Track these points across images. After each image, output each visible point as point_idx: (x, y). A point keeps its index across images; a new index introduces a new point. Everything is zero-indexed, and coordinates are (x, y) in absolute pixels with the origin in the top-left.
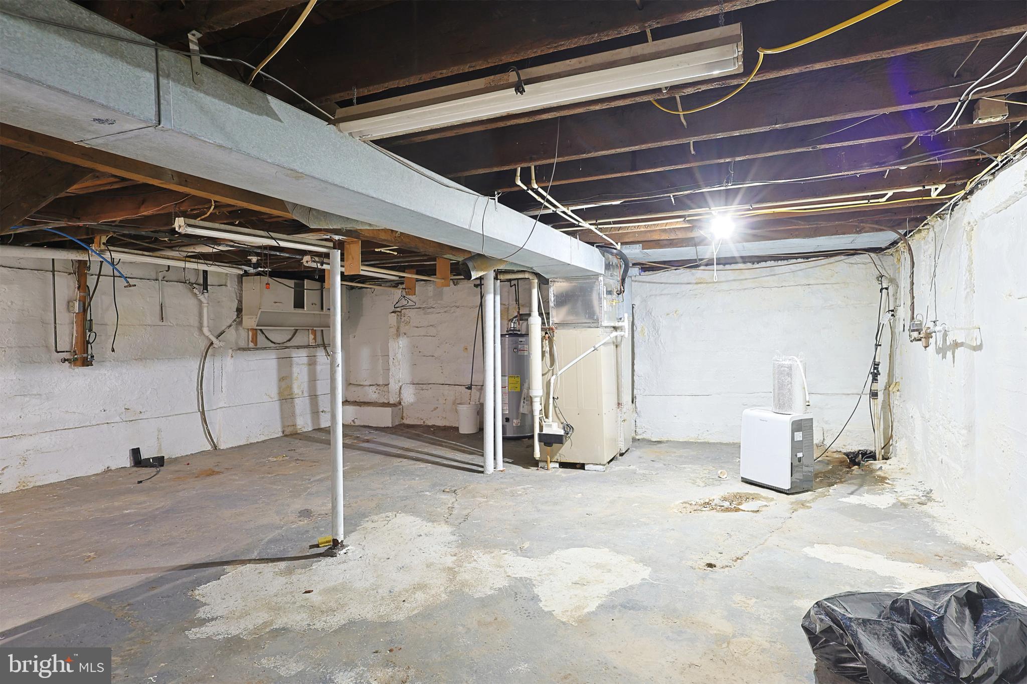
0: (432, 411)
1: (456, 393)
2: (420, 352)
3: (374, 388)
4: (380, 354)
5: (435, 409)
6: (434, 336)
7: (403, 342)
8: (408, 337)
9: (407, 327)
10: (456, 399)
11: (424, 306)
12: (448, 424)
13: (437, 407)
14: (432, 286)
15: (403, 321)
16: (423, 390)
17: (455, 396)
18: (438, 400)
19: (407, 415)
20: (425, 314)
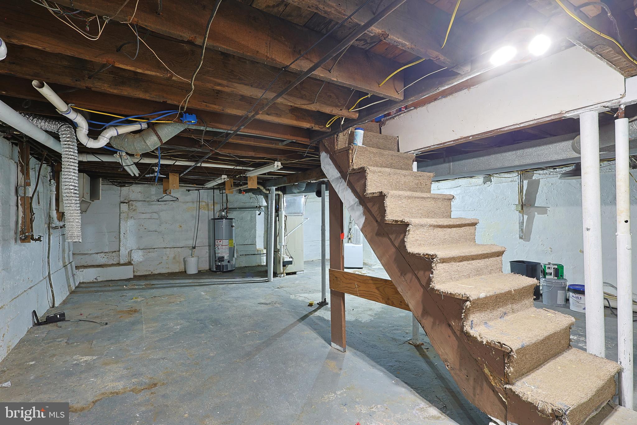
0: (158, 265)
1: (175, 252)
2: (145, 229)
3: (102, 255)
4: (106, 231)
5: (160, 263)
6: (157, 219)
7: (130, 222)
8: (134, 219)
9: (134, 213)
10: (175, 256)
11: (148, 200)
12: (170, 271)
13: (162, 262)
14: (155, 188)
15: (131, 209)
16: (150, 252)
17: (175, 254)
18: (162, 258)
19: (137, 270)
20: (149, 205)
